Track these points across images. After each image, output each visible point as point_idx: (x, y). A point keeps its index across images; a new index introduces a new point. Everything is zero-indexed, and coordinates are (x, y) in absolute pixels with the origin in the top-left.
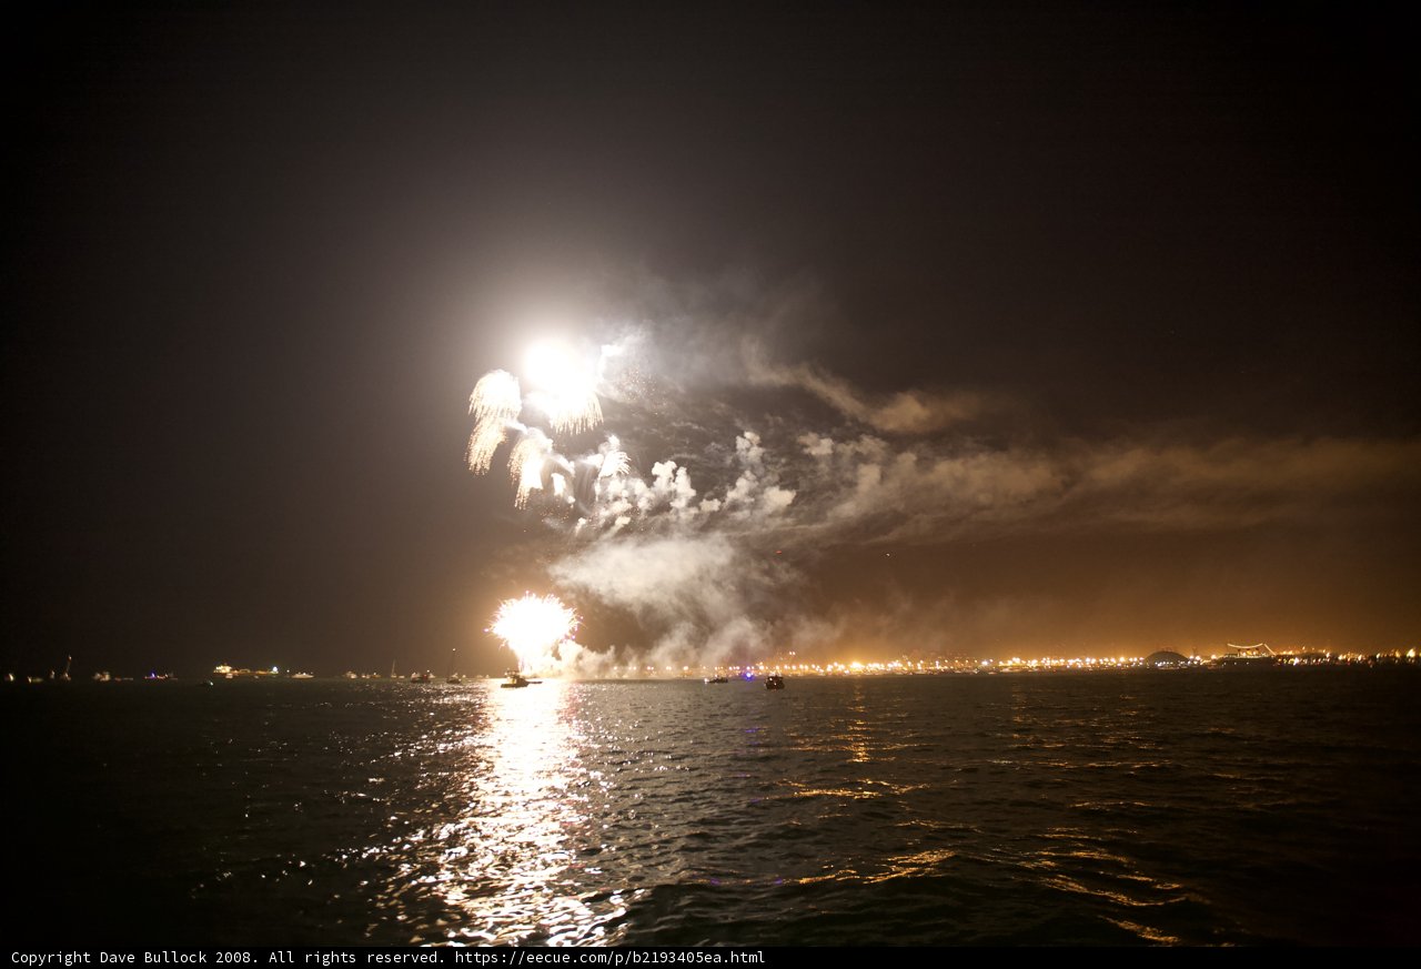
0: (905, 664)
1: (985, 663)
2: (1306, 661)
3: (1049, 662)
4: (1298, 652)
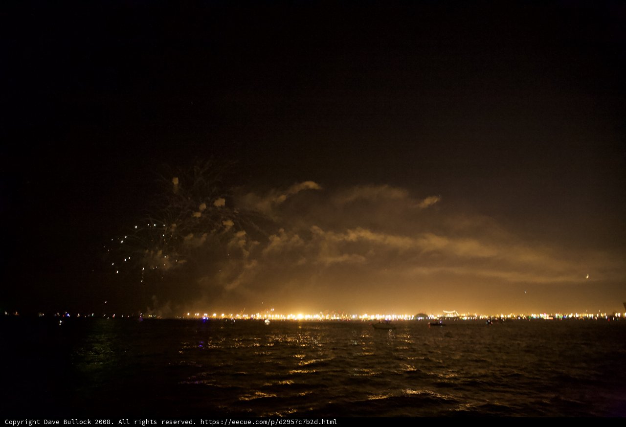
0: (321, 315)
1: (354, 317)
2: (469, 318)
3: (379, 317)
4: (467, 315)
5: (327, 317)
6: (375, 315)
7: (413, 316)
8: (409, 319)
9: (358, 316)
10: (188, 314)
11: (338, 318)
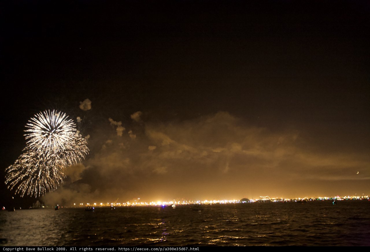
1: (198, 202)
2: (277, 201)
3: (215, 202)
4: (276, 198)
5: (179, 203)
6: (213, 200)
7: (239, 201)
8: (237, 202)
9: (201, 201)
10: (75, 204)
11: (186, 203)
